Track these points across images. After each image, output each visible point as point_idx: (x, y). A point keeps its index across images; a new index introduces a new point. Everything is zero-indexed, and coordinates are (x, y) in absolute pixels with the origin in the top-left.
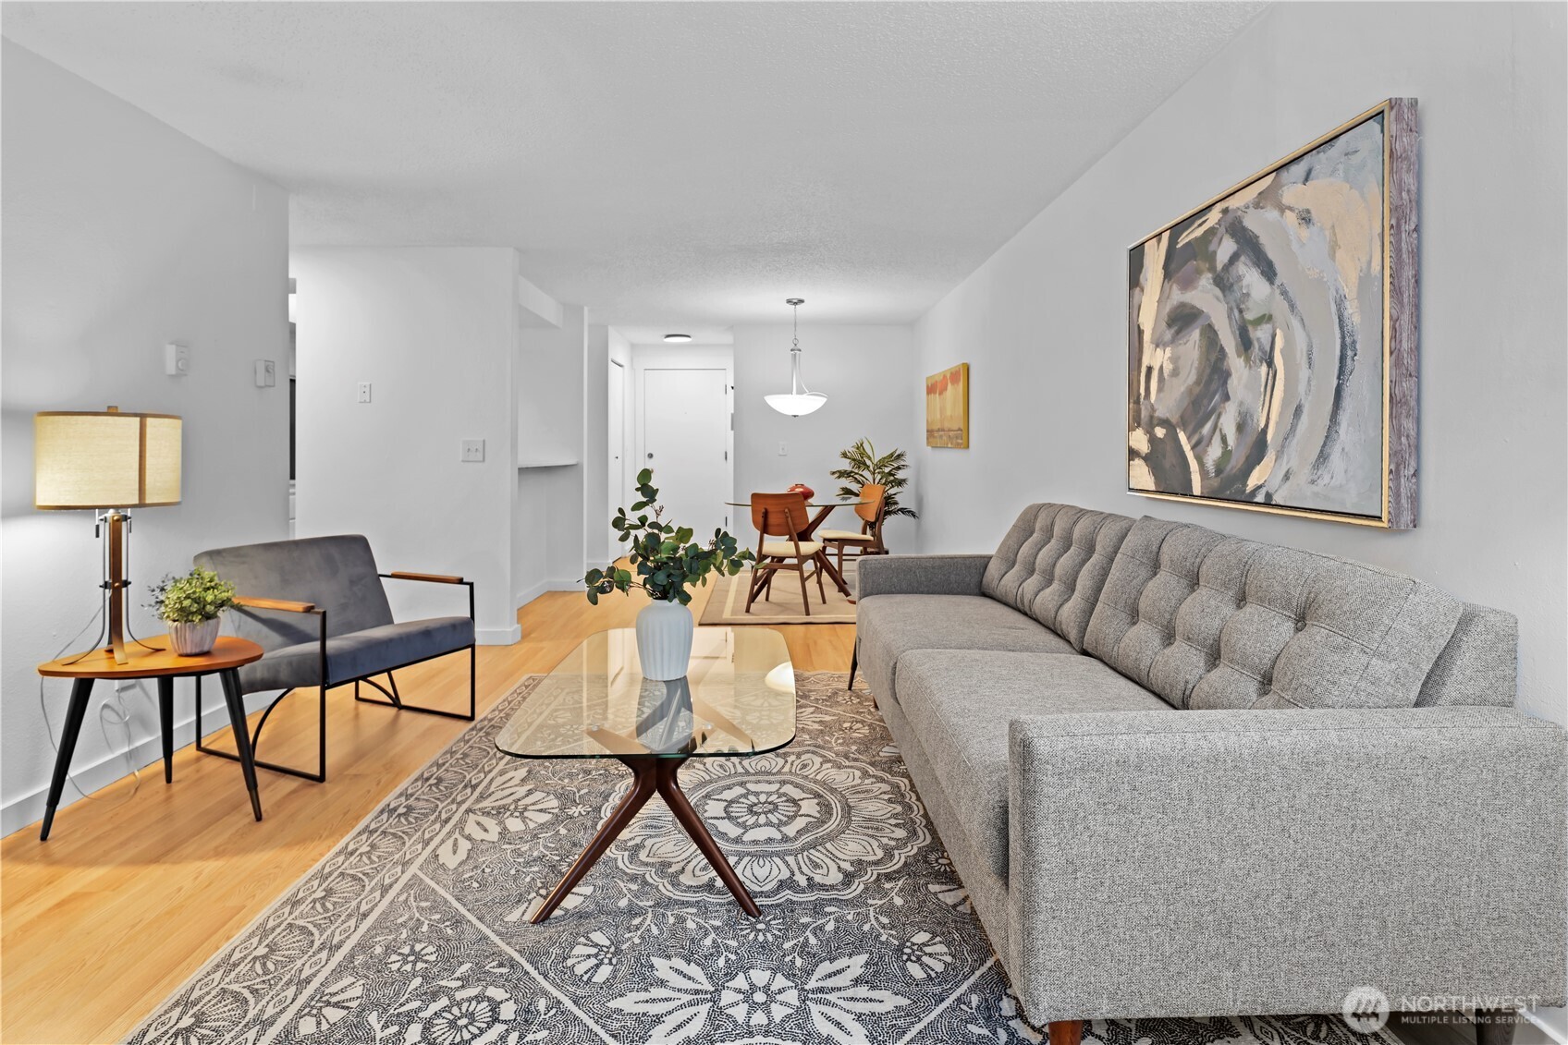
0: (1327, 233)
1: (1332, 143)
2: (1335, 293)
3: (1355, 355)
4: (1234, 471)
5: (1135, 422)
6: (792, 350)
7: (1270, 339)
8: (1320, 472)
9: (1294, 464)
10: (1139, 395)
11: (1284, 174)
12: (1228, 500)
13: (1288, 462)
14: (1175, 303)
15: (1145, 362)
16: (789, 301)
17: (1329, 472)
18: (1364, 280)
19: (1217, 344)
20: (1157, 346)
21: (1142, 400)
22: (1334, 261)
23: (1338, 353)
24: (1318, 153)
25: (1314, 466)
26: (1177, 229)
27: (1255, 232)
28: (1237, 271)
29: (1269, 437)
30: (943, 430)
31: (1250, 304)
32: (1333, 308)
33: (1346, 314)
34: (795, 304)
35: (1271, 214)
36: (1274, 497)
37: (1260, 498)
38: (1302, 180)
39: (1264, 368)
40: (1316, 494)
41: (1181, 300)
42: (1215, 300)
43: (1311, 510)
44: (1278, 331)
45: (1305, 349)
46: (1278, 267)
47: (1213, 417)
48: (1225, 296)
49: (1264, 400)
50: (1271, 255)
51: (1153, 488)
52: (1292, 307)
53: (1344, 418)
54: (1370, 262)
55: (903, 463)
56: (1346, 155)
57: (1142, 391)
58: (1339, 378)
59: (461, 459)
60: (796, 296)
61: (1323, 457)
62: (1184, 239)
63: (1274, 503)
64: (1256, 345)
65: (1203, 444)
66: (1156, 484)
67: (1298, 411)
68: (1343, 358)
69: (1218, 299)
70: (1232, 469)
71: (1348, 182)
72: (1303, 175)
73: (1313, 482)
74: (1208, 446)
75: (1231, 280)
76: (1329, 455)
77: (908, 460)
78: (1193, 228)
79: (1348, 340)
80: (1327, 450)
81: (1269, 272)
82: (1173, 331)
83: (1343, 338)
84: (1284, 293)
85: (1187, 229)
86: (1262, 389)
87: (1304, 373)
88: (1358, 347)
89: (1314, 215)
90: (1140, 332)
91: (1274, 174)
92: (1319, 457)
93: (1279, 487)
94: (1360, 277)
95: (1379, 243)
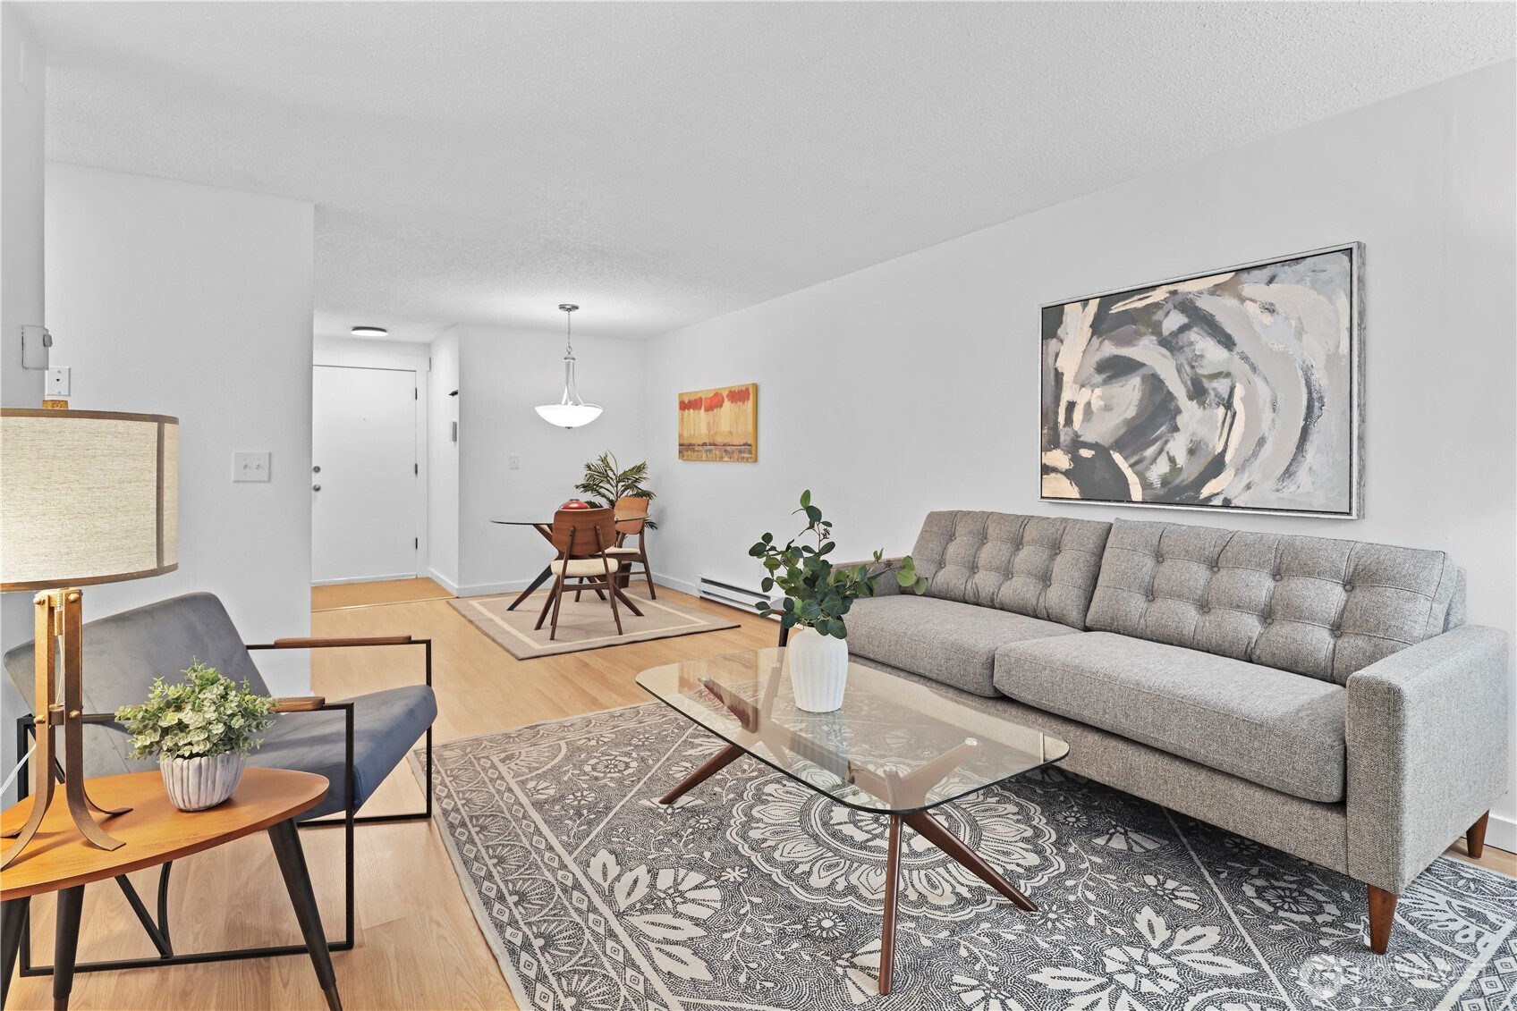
0: (1293, 322)
1: (1299, 261)
2: (1301, 363)
3: (1323, 406)
4: (1185, 483)
5: (1051, 442)
6: (565, 359)
7: (1229, 389)
8: (1285, 484)
9: (1256, 477)
10: (1056, 423)
11: (1245, 276)
12: (1178, 504)
13: (1249, 477)
14: (1108, 355)
15: (1066, 397)
16: (562, 307)
17: (1296, 483)
18: (1332, 358)
19: (1162, 389)
20: (1083, 386)
21: (1061, 427)
22: (1301, 341)
23: (1305, 403)
24: (1283, 266)
25: (1279, 479)
26: (1107, 300)
27: (1211, 312)
28: (1189, 338)
29: (1228, 458)
30: (715, 445)
31: (1204, 362)
32: (1300, 373)
33: (1313, 378)
34: (569, 310)
35: (1230, 302)
36: (1233, 501)
37: (1218, 501)
38: (1266, 281)
39: (1221, 410)
40: (1280, 499)
41: (1116, 353)
42: (1162, 358)
43: (1276, 510)
44: (1237, 385)
45: (1268, 399)
46: (1236, 338)
47: (1158, 443)
48: (1173, 355)
49: (1221, 433)
50: (1229, 330)
51: (1079, 497)
52: (1254, 369)
53: (1310, 449)
54: (1337, 346)
55: (644, 476)
56: (1313, 271)
57: (1061, 419)
58: (1306, 420)
59: (233, 479)
60: (570, 301)
61: (1288, 473)
62: (1117, 308)
63: (1233, 505)
64: (1212, 393)
65: (1145, 463)
66: (1080, 493)
67: (1261, 442)
68: (1310, 408)
69: (1164, 356)
70: (1182, 481)
71: (1315, 289)
72: (1267, 279)
73: (1278, 490)
74: (1152, 464)
75: (1180, 343)
76: (1294, 473)
77: (648, 473)
78: (1130, 300)
79: (1315, 395)
80: (1293, 468)
81: (1227, 342)
82: (1104, 376)
83: (1310, 393)
84: (1245, 358)
85: (1124, 300)
86: (1219, 424)
87: (1267, 415)
88: (1325, 400)
89: (1278, 307)
90: (1059, 376)
91: (1233, 273)
92: (1284, 473)
93: (1240, 494)
94: (1328, 355)
95: (1348, 334)
